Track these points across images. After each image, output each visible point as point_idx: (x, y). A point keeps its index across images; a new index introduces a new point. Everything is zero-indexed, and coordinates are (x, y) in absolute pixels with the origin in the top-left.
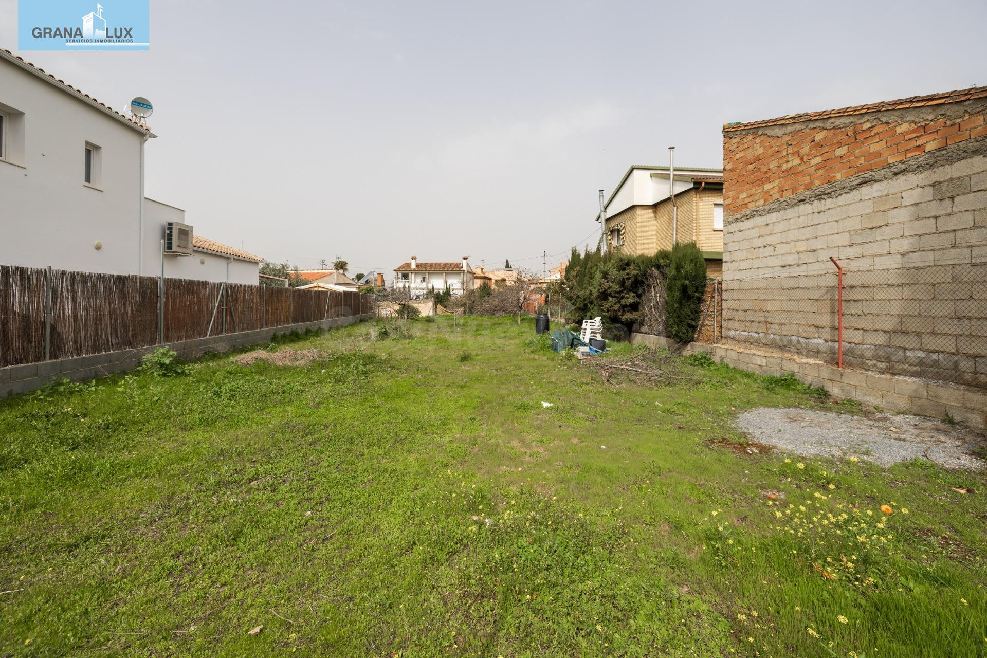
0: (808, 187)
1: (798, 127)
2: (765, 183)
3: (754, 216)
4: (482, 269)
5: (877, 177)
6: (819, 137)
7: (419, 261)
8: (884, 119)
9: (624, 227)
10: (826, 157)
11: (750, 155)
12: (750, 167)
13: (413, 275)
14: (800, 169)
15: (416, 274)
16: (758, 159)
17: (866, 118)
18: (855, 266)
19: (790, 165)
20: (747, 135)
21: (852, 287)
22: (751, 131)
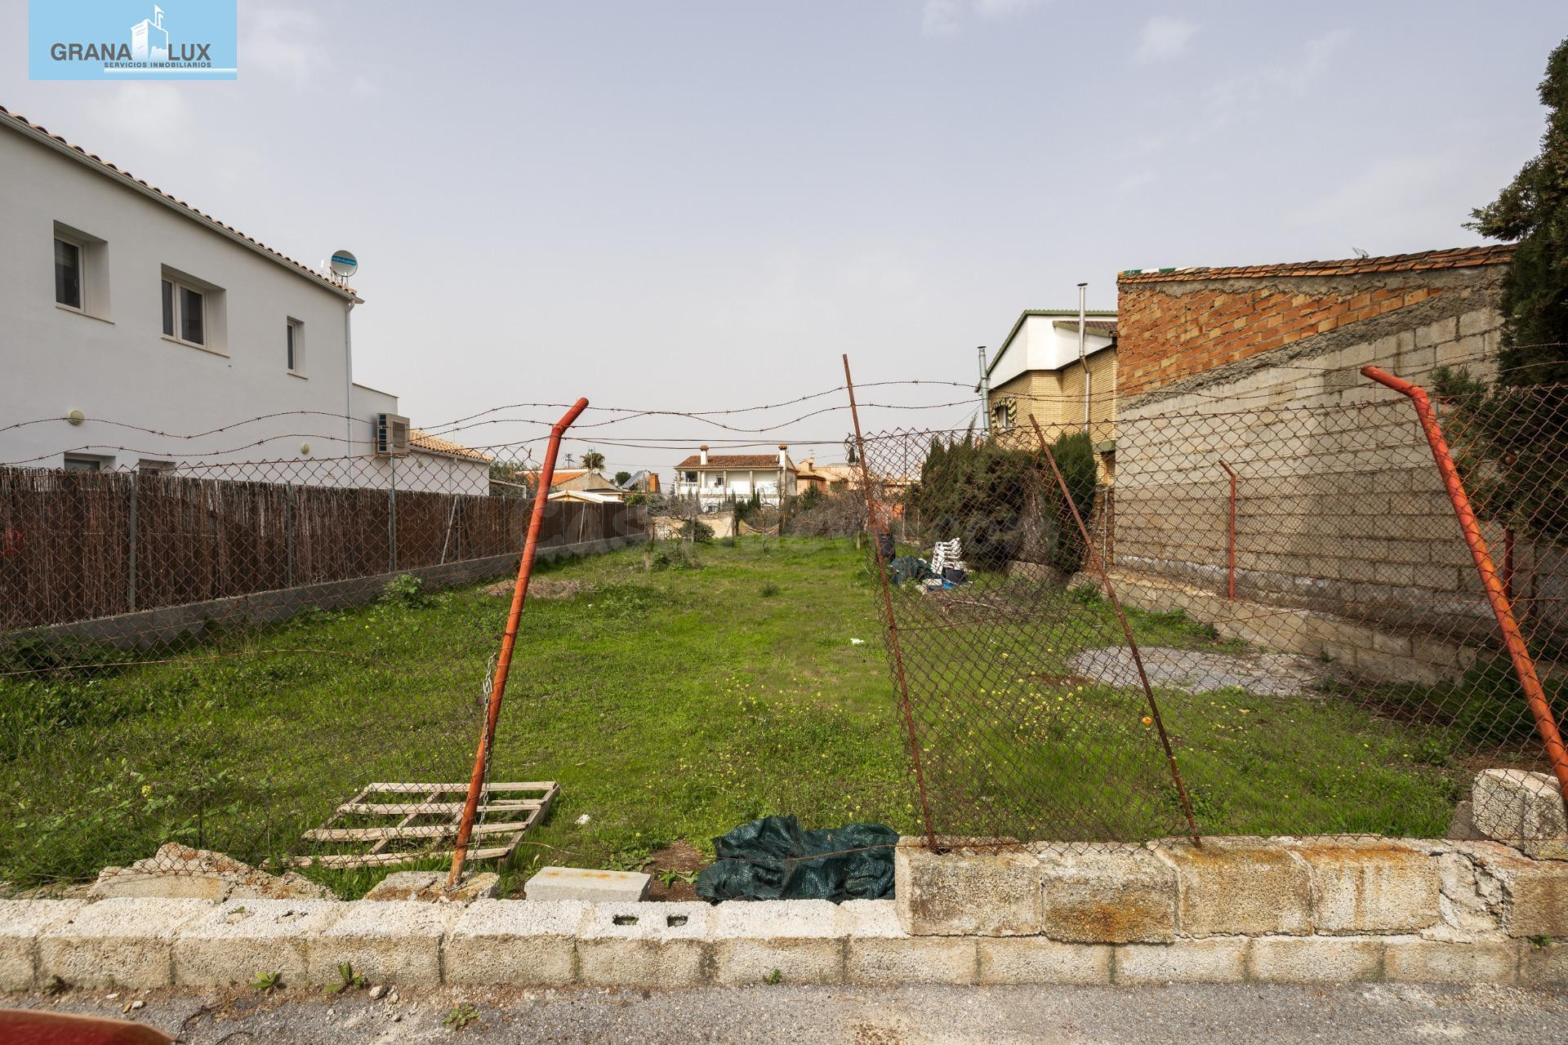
0: (1207, 367)
1: (1197, 286)
2: (1161, 358)
3: (1149, 402)
4: (811, 464)
5: (1274, 360)
6: (1219, 302)
7: (712, 453)
8: (1281, 287)
9: (1015, 404)
10: (1225, 328)
11: (1146, 318)
12: (1147, 334)
13: (703, 475)
14: (1200, 342)
15: (708, 473)
16: (1155, 325)
17: (1265, 283)
18: (1248, 472)
19: (1188, 336)
20: (1144, 290)
21: (1247, 499)
22: (1148, 286)
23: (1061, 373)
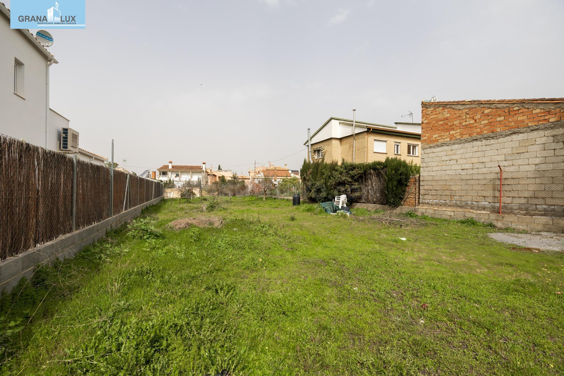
0: (478, 134)
1: (474, 106)
2: (450, 130)
3: (443, 146)
4: (211, 170)
5: (522, 131)
6: (487, 111)
7: (174, 164)
8: (526, 107)
9: (324, 149)
10: (490, 121)
11: (440, 117)
12: (441, 123)
13: (170, 173)
14: (474, 125)
15: (172, 172)
16: (447, 119)
17: (516, 105)
18: (506, 169)
19: (468, 123)
20: (438, 107)
21: (506, 179)
22: (442, 106)
23: (341, 139)
